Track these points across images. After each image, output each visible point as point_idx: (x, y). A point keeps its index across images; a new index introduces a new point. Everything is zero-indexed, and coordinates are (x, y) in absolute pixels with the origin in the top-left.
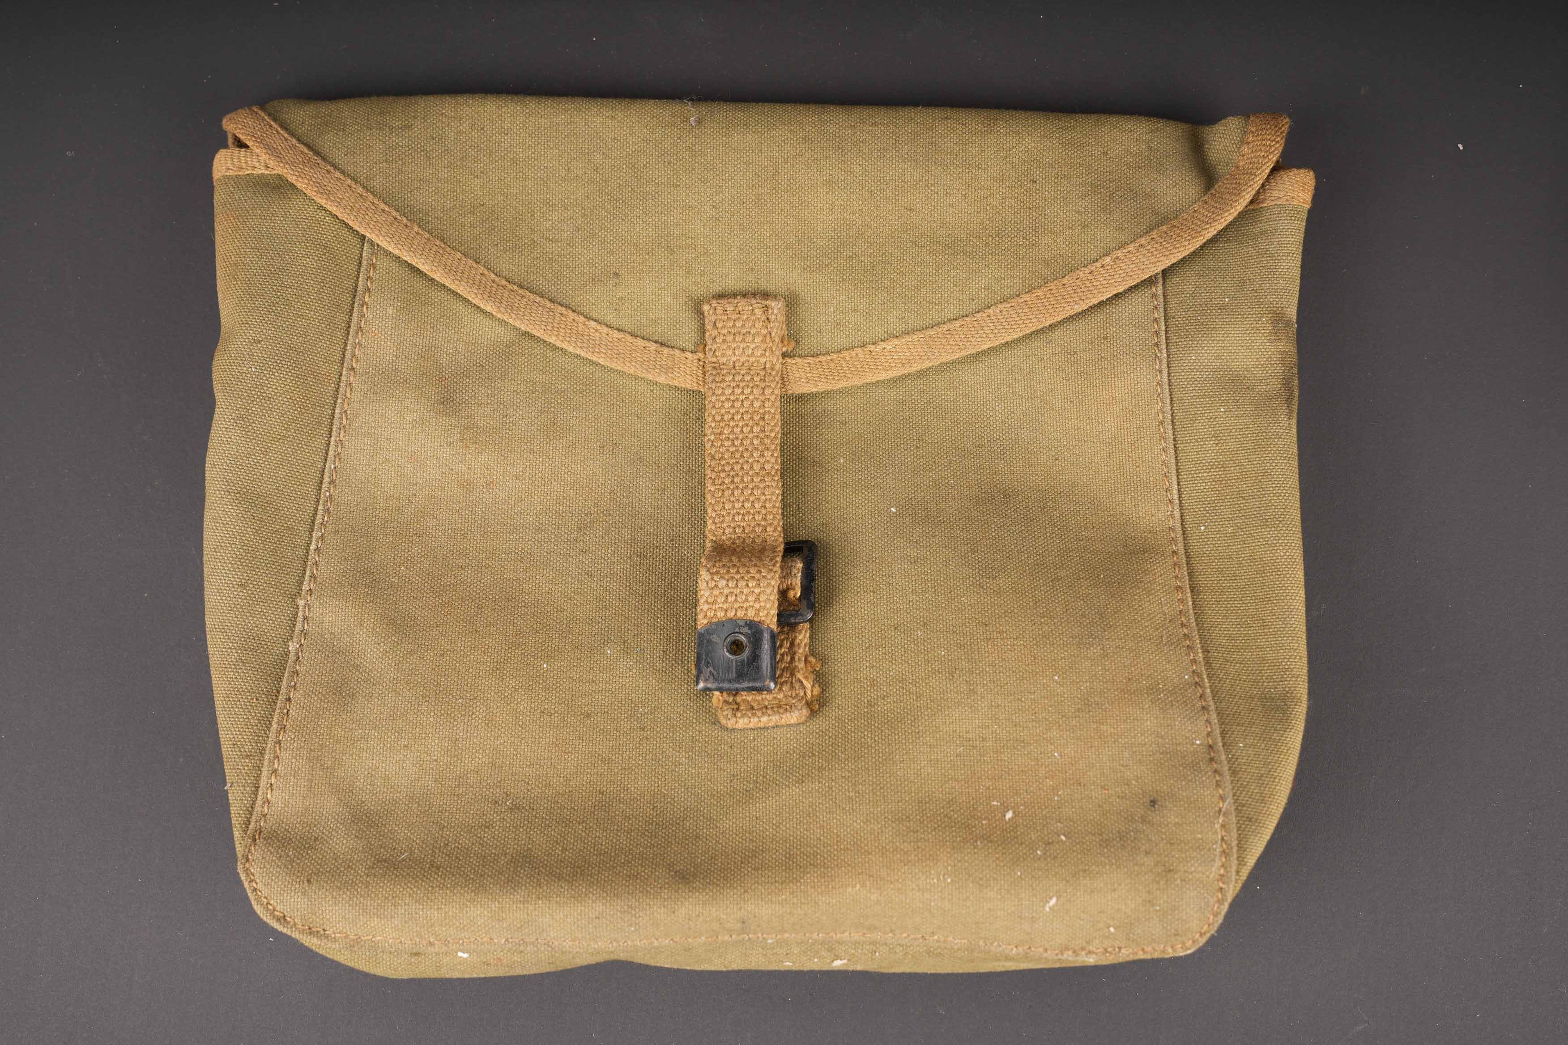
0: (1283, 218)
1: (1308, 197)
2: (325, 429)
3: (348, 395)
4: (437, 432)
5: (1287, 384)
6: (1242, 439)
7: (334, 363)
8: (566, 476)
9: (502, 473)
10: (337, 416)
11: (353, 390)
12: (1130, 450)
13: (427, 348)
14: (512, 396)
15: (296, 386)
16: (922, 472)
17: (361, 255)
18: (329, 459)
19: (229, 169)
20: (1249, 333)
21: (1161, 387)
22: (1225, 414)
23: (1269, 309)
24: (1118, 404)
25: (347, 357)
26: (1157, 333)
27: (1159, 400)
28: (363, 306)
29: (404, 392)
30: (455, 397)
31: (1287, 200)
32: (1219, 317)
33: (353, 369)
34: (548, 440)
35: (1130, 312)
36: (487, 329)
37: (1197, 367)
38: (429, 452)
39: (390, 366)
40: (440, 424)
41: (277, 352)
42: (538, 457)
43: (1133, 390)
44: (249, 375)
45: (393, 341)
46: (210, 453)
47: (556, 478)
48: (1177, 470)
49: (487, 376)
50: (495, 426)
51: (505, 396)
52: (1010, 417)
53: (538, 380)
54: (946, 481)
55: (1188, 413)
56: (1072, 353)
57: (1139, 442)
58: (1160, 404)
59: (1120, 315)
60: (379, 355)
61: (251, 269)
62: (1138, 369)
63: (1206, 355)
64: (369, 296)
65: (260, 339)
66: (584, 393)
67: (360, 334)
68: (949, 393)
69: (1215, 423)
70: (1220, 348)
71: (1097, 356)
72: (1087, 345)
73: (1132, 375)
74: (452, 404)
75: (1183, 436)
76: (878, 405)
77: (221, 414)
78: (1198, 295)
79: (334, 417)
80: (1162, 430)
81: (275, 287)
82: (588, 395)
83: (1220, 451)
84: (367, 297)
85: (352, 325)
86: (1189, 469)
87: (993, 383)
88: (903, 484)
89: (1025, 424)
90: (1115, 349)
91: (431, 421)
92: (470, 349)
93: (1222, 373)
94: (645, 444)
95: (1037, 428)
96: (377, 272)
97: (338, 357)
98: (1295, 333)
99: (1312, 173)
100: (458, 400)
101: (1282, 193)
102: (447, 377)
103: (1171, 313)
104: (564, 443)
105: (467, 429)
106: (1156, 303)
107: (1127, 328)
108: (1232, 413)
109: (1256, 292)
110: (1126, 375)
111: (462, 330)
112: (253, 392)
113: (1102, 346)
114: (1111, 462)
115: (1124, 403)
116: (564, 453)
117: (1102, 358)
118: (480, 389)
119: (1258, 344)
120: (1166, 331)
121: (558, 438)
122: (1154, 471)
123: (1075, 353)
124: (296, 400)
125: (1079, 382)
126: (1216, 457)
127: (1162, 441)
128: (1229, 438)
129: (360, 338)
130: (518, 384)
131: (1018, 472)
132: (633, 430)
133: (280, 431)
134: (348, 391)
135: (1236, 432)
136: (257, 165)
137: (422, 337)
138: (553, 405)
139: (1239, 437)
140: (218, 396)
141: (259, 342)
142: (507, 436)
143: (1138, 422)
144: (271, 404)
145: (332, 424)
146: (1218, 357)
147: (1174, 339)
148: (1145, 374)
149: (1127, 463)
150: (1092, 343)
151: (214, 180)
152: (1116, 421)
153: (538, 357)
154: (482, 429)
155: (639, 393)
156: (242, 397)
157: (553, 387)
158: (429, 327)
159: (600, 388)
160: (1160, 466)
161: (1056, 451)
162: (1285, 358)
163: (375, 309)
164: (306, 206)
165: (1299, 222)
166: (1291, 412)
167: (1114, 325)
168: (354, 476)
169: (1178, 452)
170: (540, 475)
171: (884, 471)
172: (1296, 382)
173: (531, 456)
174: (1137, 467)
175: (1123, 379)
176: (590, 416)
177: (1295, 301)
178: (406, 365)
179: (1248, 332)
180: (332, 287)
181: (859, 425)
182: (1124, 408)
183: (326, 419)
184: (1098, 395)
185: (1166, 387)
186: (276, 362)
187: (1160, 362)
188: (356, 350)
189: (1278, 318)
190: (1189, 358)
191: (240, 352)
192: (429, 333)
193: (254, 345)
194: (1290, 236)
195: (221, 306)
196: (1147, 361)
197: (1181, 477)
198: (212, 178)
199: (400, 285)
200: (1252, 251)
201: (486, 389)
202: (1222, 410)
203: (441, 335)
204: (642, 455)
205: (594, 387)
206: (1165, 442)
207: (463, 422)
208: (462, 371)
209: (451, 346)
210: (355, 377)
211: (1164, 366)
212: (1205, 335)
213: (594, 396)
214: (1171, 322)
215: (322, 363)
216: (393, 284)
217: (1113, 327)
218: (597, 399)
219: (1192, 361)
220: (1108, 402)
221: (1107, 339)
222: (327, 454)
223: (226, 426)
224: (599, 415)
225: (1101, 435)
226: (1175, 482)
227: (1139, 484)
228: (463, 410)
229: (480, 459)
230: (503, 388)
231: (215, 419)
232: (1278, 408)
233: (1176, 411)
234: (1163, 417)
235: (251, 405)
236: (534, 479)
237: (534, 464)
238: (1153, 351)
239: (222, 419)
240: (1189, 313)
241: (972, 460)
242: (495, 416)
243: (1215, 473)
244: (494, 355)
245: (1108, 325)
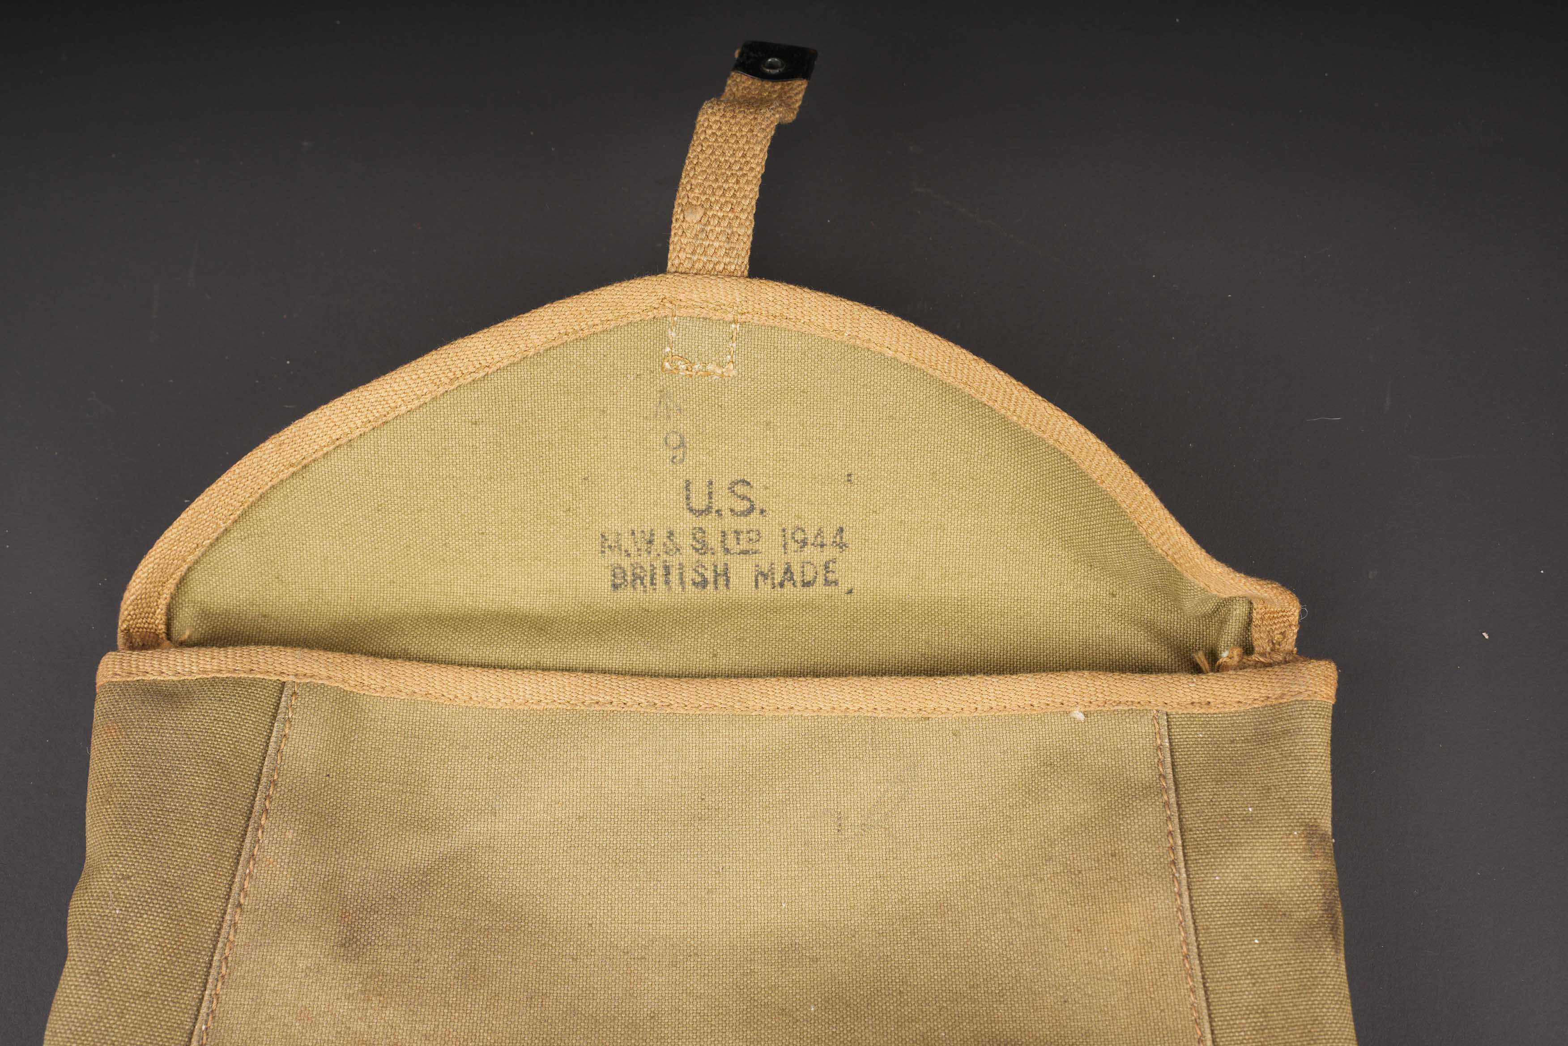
0: (1306, 716)
1: (1332, 692)
2: (199, 980)
3: (231, 938)
4: (334, 981)
5: (1329, 909)
6: (1283, 978)
7: (218, 899)
8: (485, 1035)
9: (408, 1033)
10: (215, 964)
11: (238, 931)
12: (1152, 989)
13: (330, 877)
14: (427, 936)
15: (168, 929)
16: (907, 1024)
17: (261, 770)
18: (200, 1018)
19: (116, 674)
20: (1280, 849)
21: (1183, 914)
22: (1260, 947)
23: (1300, 821)
24: (1133, 933)
25: (233, 892)
26: (1172, 849)
27: (1181, 929)
28: (258, 830)
29: (298, 933)
30: (359, 937)
31: (1309, 695)
32: (1244, 829)
33: (240, 905)
34: (467, 990)
35: (1140, 824)
36: (401, 854)
37: (1223, 890)
38: (323, 1006)
39: (285, 900)
40: (339, 972)
41: (149, 889)
42: (453, 1011)
43: (1150, 917)
44: (111, 919)
45: (290, 870)
46: (52, 1017)
47: (473, 1037)
48: (1209, 1016)
49: (399, 911)
50: (404, 973)
51: (419, 935)
52: (1008, 949)
53: (458, 915)
54: (936, 1034)
55: (1217, 945)
56: (1076, 872)
57: (1162, 980)
58: (1183, 934)
59: (1129, 827)
60: (272, 887)
61: (129, 790)
62: (1154, 892)
63: (1232, 875)
64: (266, 818)
65: (130, 874)
66: (512, 931)
67: (252, 863)
68: (936, 919)
69: (1249, 957)
70: (1248, 867)
71: (1105, 876)
72: (1093, 862)
73: (1147, 899)
74: (354, 946)
75: (1213, 972)
76: (854, 936)
77: (72, 968)
78: (1217, 803)
79: (211, 964)
80: (1187, 965)
81: (155, 812)
82: (515, 934)
83: (1259, 992)
84: (263, 818)
85: (243, 853)
86: (1224, 1014)
87: (987, 907)
88: (885, 1039)
89: (1026, 958)
90: (1126, 868)
91: (328, 969)
92: (380, 877)
93: (1252, 896)
94: (580, 992)
95: (1041, 962)
96: (278, 790)
97: (223, 891)
98: (1332, 848)
99: (1333, 665)
100: (362, 940)
101: (1303, 687)
102: (351, 912)
103: (1188, 824)
104: (485, 994)
105: (371, 977)
106: (1169, 812)
107: (1138, 843)
108: (1268, 945)
109: (1284, 801)
110: (1140, 899)
111: (373, 856)
112: (115, 940)
113: (1111, 864)
114: (1131, 1004)
115: (1140, 932)
116: (484, 1006)
117: (1111, 878)
118: (390, 927)
119: (1291, 862)
120: (1183, 846)
121: (478, 987)
122: (1182, 1016)
123: (1080, 872)
124: (166, 946)
125: (1087, 908)
126: (1254, 1000)
127: (1189, 979)
128: (1267, 976)
129: (252, 868)
130: (435, 921)
131: (1021, 1019)
132: (566, 975)
133: (142, 986)
134: (232, 932)
135: (1275, 968)
136: (149, 670)
137: (325, 865)
138: (474, 946)
139: (1280, 975)
140: (72, 945)
141: (129, 878)
142: (418, 985)
143: (1159, 956)
144: (135, 953)
145: (208, 974)
146: (1246, 878)
147: (1193, 855)
148: (1162, 898)
149: (1150, 1006)
150: (1098, 860)
151: (97, 686)
152: (1132, 955)
153: (460, 887)
154: (388, 978)
155: (576, 929)
156: (100, 946)
157: (475, 924)
158: (334, 853)
159: (530, 924)
160: (1189, 1010)
161: (1065, 991)
162: (1325, 878)
163: (272, 833)
164: (202, 717)
165: (1325, 720)
166: (1337, 943)
167: (1123, 839)
168: (229, 1038)
169: (1209, 993)
170: (455, 1033)
171: (863, 1023)
172: (1339, 908)
173: (446, 1011)
174: (1162, 1011)
175: (1137, 904)
176: (517, 961)
177: (1328, 810)
178: (304, 898)
179: (1278, 848)
180: (223, 809)
181: (833, 962)
182: (1141, 939)
183: (201, 967)
184: (1110, 923)
185: (1188, 913)
186: (146, 902)
187: (1179, 883)
188: (246, 883)
189: (1311, 831)
190: (1213, 879)
191: (104, 890)
192: (333, 859)
193: (122, 881)
194: (1316, 736)
195: (88, 834)
196: (1164, 883)
197: (1214, 1024)
198: (95, 684)
199: (304, 805)
200: (1275, 753)
201: (397, 927)
202: (1256, 941)
203: (347, 861)
204: (576, 1006)
205: (523, 924)
206: (1192, 981)
207: (366, 969)
208: (369, 905)
209: (359, 875)
210: (241, 915)
211: (1184, 888)
212: (1229, 852)
213: (522, 935)
214: (1188, 836)
215: (202, 900)
216: (296, 804)
217: (1122, 841)
218: (526, 938)
219: (1216, 882)
220: (1121, 931)
221: (1115, 856)
222: (199, 1012)
223: (77, 983)
224: (528, 958)
225: (1116, 971)
226: (1208, 1031)
227: (1165, 1032)
228: (368, 953)
229: (383, 1015)
230: (416, 926)
231: (64, 974)
232: (1322, 939)
233: (1202, 943)
234: (1188, 950)
235: (110, 956)
236: (447, 1039)
237: (448, 1020)
238: (1170, 870)
239: (73, 975)
240: (1208, 824)
241: (966, 1005)
242: (405, 961)
243: (1255, 1020)
244: (408, 885)
245: (1115, 839)
